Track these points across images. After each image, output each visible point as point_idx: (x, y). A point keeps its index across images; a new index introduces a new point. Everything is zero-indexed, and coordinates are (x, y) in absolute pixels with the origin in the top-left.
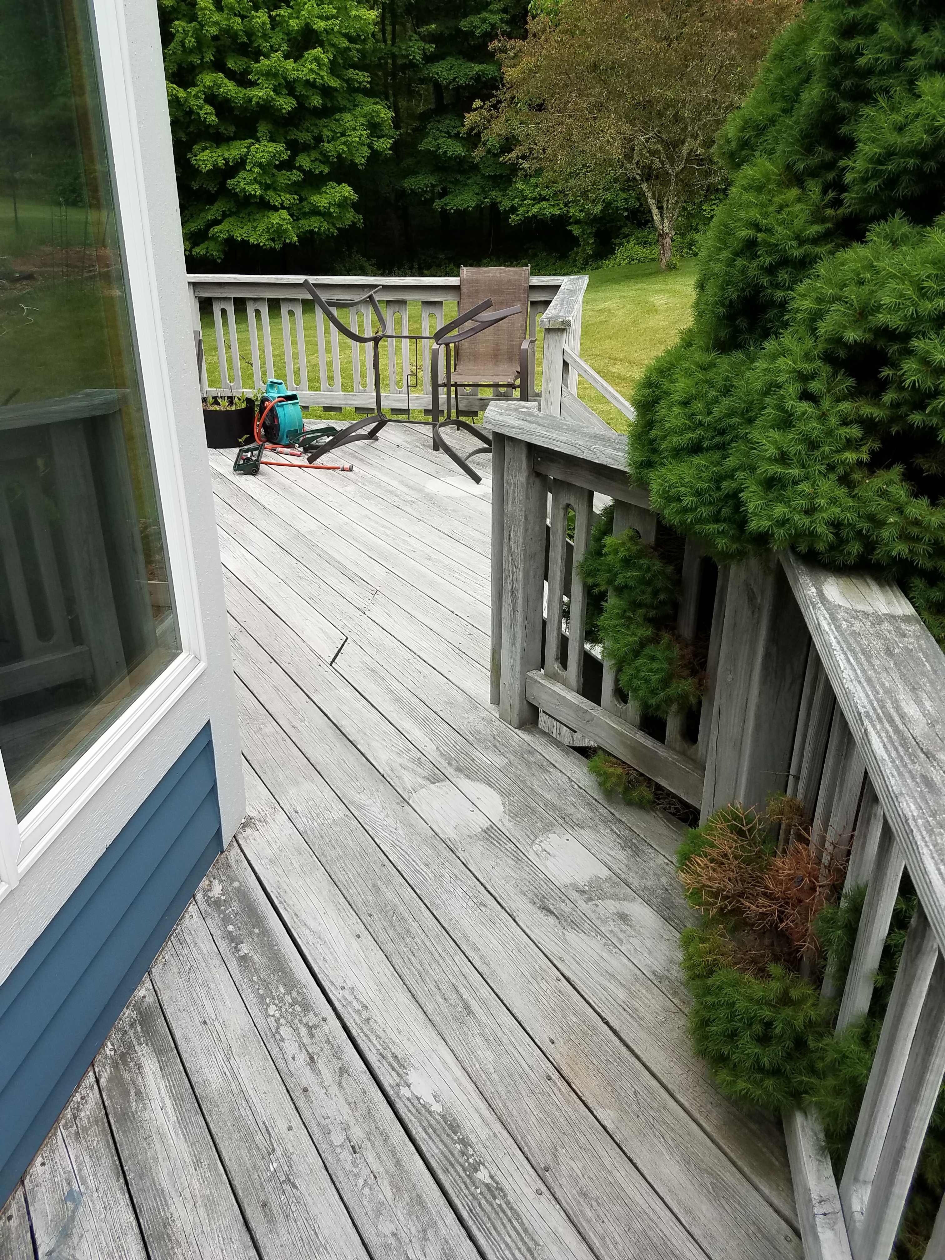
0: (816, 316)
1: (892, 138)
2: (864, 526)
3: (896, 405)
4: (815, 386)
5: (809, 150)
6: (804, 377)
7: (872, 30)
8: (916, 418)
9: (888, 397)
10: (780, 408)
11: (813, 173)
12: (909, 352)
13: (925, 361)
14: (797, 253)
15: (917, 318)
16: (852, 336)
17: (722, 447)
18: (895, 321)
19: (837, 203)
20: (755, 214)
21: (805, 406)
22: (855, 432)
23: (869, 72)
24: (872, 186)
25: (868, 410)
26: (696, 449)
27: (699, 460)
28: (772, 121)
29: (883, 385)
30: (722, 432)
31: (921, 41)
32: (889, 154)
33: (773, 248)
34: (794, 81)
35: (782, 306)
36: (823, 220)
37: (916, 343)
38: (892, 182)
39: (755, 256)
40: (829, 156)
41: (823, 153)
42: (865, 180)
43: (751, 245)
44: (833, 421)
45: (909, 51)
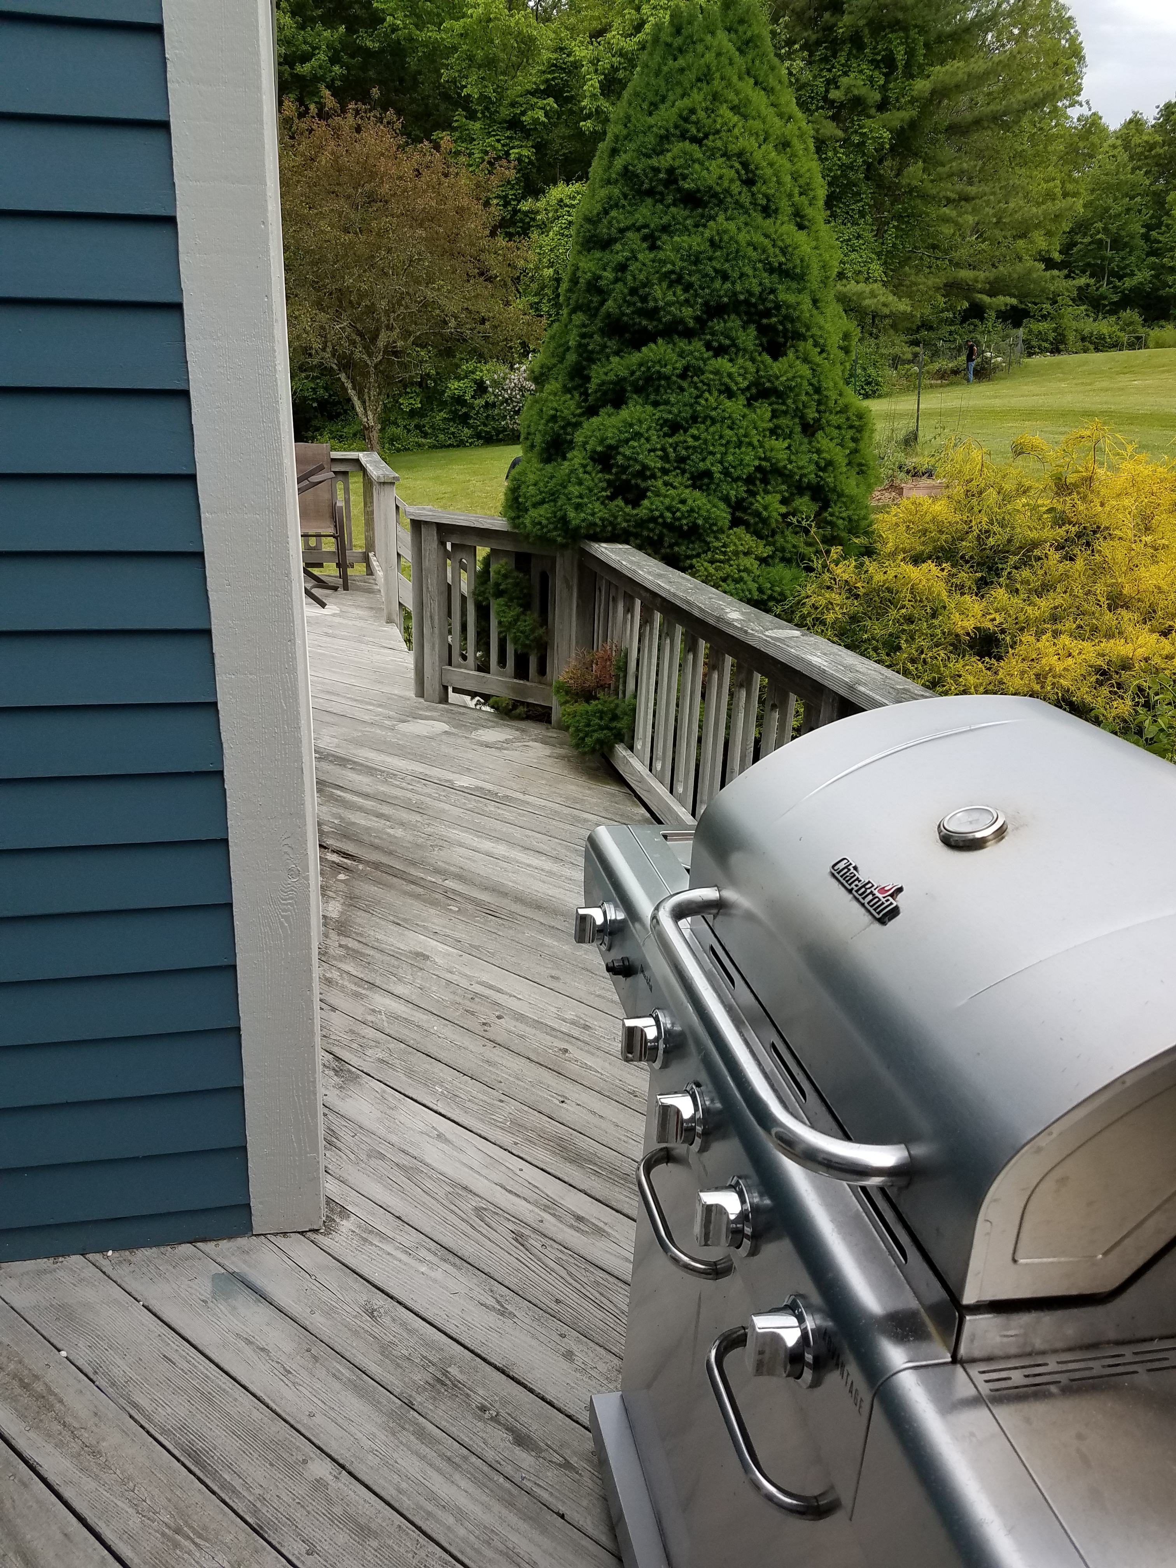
0: (585, 443)
1: (604, 377)
2: (612, 519)
3: (616, 474)
4: (589, 468)
5: (572, 379)
6: (584, 466)
7: (591, 337)
8: (624, 477)
9: (614, 470)
10: (578, 478)
11: (575, 388)
12: (619, 453)
13: (624, 456)
14: (574, 420)
15: (619, 441)
16: (599, 449)
17: (555, 501)
18: (612, 442)
19: (586, 401)
20: (555, 405)
21: (587, 476)
22: (604, 485)
23: (592, 352)
24: (599, 394)
25: (607, 477)
26: (543, 502)
27: (546, 506)
28: (555, 365)
29: (612, 466)
30: (553, 495)
31: (609, 344)
32: (603, 383)
33: (564, 418)
34: (561, 349)
35: (571, 442)
36: (581, 408)
37: (621, 450)
38: (605, 393)
39: (556, 422)
40: (580, 382)
41: (578, 381)
42: (596, 392)
43: (554, 418)
44: (596, 481)
45: (605, 346)
